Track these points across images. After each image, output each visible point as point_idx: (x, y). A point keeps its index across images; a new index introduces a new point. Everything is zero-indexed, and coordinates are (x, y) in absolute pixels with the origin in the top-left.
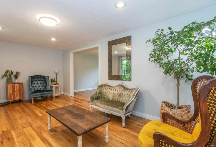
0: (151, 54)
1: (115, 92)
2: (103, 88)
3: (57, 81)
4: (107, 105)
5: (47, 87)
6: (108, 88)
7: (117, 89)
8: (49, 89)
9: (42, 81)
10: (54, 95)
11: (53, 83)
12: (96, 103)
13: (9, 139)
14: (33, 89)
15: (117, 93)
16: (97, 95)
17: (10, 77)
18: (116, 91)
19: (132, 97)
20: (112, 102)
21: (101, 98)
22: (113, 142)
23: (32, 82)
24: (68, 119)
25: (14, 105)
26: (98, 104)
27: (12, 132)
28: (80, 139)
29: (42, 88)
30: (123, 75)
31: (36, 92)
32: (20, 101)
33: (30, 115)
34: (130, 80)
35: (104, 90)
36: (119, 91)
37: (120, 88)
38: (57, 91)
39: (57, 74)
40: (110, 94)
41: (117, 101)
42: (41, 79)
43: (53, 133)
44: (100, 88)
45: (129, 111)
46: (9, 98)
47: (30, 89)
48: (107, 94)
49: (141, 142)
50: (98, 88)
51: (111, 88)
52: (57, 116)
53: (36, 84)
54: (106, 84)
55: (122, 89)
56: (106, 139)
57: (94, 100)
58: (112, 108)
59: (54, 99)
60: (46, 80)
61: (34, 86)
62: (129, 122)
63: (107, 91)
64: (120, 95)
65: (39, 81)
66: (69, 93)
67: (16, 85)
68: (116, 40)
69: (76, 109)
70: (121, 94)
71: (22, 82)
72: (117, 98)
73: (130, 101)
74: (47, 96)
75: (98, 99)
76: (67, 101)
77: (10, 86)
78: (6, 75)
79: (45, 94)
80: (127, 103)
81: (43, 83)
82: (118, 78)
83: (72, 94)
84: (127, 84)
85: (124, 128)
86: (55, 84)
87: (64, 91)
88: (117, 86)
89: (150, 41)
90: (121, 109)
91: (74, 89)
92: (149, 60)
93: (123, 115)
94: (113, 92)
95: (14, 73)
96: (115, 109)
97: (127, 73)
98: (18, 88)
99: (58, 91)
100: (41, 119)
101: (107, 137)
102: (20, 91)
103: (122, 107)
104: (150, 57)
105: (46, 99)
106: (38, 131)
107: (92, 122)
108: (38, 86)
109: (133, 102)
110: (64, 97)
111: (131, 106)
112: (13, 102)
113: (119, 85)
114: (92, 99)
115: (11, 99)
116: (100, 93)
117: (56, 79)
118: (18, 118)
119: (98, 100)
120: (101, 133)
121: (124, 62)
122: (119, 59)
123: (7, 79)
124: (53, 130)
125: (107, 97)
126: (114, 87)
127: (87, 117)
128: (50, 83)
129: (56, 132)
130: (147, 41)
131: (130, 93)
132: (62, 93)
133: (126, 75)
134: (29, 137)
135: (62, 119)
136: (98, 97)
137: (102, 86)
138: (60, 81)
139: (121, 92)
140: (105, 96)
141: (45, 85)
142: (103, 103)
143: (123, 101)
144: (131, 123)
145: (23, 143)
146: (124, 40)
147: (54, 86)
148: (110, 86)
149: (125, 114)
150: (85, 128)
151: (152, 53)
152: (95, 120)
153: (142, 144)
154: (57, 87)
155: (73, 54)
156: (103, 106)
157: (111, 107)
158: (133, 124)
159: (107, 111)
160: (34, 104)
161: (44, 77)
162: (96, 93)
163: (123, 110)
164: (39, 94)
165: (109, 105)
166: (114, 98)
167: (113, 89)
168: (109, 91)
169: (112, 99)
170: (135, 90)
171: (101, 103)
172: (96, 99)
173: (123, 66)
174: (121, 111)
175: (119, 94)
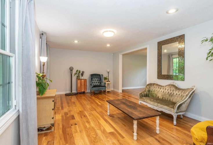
0: (209, 53)
1: (165, 92)
2: (151, 87)
3: (108, 79)
4: (156, 102)
5: (101, 83)
6: (157, 87)
7: (167, 89)
8: (103, 85)
9: (98, 78)
10: (107, 90)
11: (106, 80)
12: (146, 100)
13: (84, 116)
14: (92, 84)
15: (167, 92)
16: (146, 93)
17: (79, 75)
18: (166, 90)
19: (185, 97)
20: (162, 100)
21: (149, 95)
22: (164, 134)
23: (92, 79)
24: (124, 108)
25: (81, 95)
26: (148, 101)
27: (85, 112)
28: (135, 122)
29: (98, 84)
30: (174, 74)
31: (95, 86)
32: (84, 93)
33: (93, 103)
34: (183, 79)
35: (152, 88)
36: (169, 91)
37: (171, 88)
38: (108, 87)
39: (108, 73)
40: (160, 93)
41: (167, 100)
42: (96, 77)
43: (111, 118)
44: (149, 86)
45: (181, 110)
46: (78, 90)
47: (91, 85)
48: (156, 92)
49: (194, 133)
50: (146, 86)
51: (160, 87)
52: (115, 105)
53: (94, 81)
54: (155, 83)
55: (173, 88)
56: (157, 130)
57: (143, 96)
58: (162, 106)
59: (106, 93)
60: (101, 77)
61: (93, 82)
62: (181, 122)
63: (156, 90)
64: (171, 95)
65: (96, 78)
66: (118, 89)
67: (82, 80)
68: (167, 40)
69: (128, 102)
70: (172, 93)
71: (86, 79)
72: (167, 97)
73: (183, 100)
74: (101, 90)
75: (146, 96)
76: (117, 96)
77: (79, 81)
78: (76, 73)
79: (100, 89)
80: (179, 103)
81: (99, 80)
82: (168, 77)
83: (120, 91)
84: (179, 83)
85: (175, 126)
86: (107, 81)
87: (114, 87)
88: (167, 85)
89: (207, 40)
90: (172, 108)
91: (123, 87)
92: (207, 59)
93: (174, 113)
94: (163, 91)
95: (81, 72)
96: (166, 107)
97: (180, 72)
98: (83, 82)
99: (110, 87)
100: (101, 106)
101: (158, 128)
102: (84, 85)
103: (173, 106)
104: (208, 56)
105: (100, 93)
106: (101, 115)
107: (145, 113)
108: (96, 82)
109: (187, 102)
110: (114, 93)
111: (183, 105)
112: (80, 93)
113: (169, 85)
114: (141, 96)
115: (79, 91)
116: (149, 91)
117: (108, 77)
118: (86, 104)
119: (147, 98)
120: (151, 125)
121: (176, 61)
122: (169, 57)
123: (77, 76)
124: (111, 116)
125: (156, 95)
126: (163, 87)
127: (139, 109)
128: (104, 80)
129: (113, 117)
130: (203, 41)
131: (182, 93)
132: (112, 89)
133: (177, 75)
134: (96, 117)
135: (119, 107)
136: (147, 94)
137: (150, 85)
138: (111, 78)
139: (171, 91)
140: (154, 95)
141: (100, 82)
142: (152, 100)
143: (174, 101)
144: (184, 124)
145: (94, 120)
146: (175, 39)
147: (107, 83)
148: (159, 85)
149: (177, 113)
150: (139, 116)
151: (211, 51)
152: (146, 112)
153: (194, 134)
154: (108, 84)
155: (122, 55)
156: (152, 103)
157: (161, 104)
158: (186, 125)
159: (156, 107)
160: (94, 96)
161: (99, 75)
162: (145, 91)
163: (174, 109)
164: (97, 88)
165: (158, 103)
166: (164, 97)
167: (163, 88)
168: (158, 90)
169: (161, 98)
170: (189, 90)
171: (151, 100)
172: (145, 97)
173: (174, 65)
174: (173, 109)
175: (169, 93)
